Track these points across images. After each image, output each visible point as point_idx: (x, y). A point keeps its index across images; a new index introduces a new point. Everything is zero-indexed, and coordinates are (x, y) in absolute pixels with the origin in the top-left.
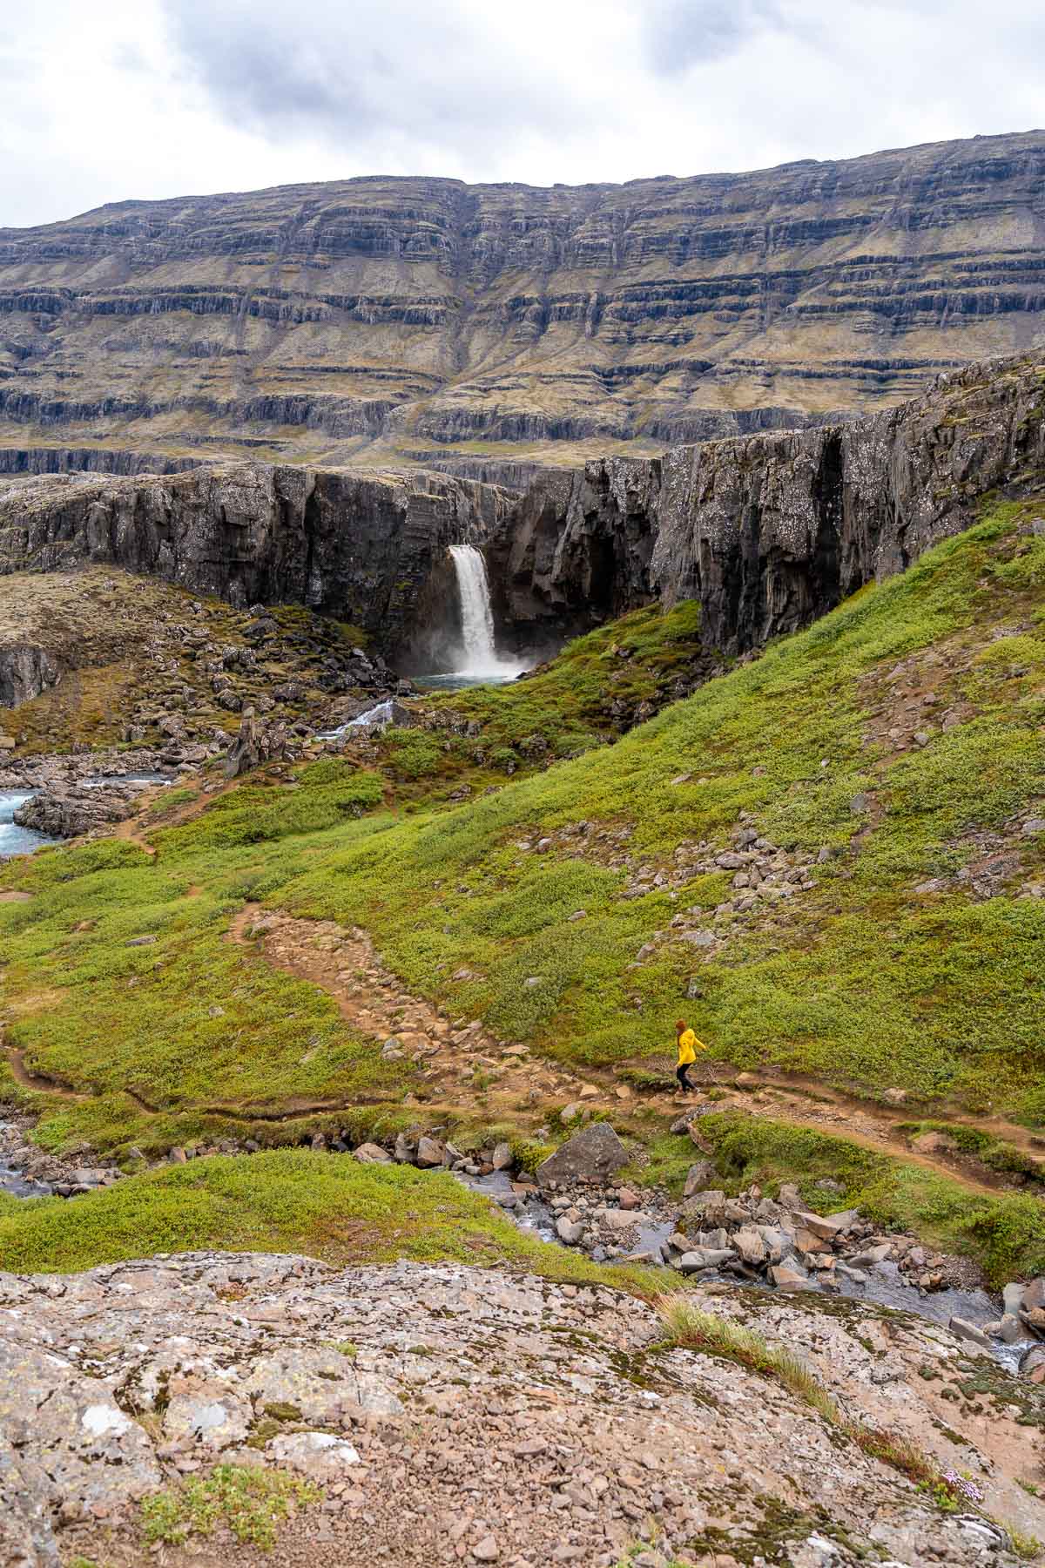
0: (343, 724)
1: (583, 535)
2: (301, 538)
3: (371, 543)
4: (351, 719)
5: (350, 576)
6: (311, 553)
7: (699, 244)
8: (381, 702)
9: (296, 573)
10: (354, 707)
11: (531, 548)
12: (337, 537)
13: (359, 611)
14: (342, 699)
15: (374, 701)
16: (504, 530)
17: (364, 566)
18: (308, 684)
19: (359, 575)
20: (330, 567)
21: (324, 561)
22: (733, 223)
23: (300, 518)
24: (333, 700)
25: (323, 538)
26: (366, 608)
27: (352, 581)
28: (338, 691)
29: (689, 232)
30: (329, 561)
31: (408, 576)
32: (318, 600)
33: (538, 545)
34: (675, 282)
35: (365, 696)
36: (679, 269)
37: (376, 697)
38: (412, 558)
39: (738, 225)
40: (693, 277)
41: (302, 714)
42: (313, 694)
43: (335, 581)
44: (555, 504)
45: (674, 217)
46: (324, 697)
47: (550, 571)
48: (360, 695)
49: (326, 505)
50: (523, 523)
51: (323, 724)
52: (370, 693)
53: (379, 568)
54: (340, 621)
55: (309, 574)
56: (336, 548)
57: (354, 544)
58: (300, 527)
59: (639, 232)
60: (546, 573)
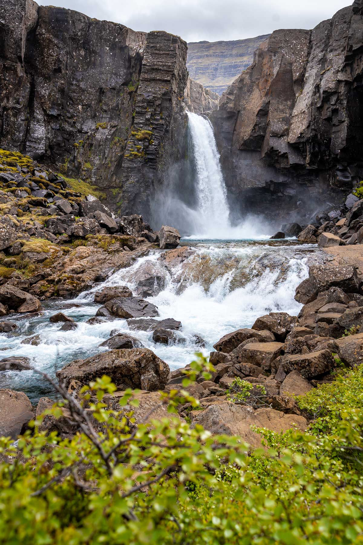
0: (88, 287)
1: (339, 82)
2: (20, 74)
3: (101, 91)
4: (99, 279)
5: (78, 126)
6: (33, 94)
7: (223, 70)
8: (143, 255)
9: (15, 115)
10: (102, 262)
11: (263, 113)
12: (63, 78)
13: (88, 165)
14: (82, 249)
15: (133, 254)
16: (232, 97)
17: (94, 117)
18: (28, 230)
19: (89, 126)
20: (55, 113)
21: (48, 104)
22: (238, 61)
23: (19, 47)
24: (66, 252)
25: (47, 78)
26: (97, 162)
27: (80, 131)
28: (73, 238)
29: (217, 65)
30: (54, 104)
31: (147, 123)
32: (41, 148)
33: (271, 109)
34: (212, 87)
35: (117, 245)
36: (214, 81)
37: (132, 249)
38: (150, 103)
39: (241, 62)
40: (221, 84)
41: (17, 272)
42: (36, 243)
43: (62, 130)
44: (291, 64)
45: (210, 58)
46: (52, 247)
47: (286, 133)
48: (110, 244)
49: (50, 41)
50: (250, 91)
51: (51, 289)
52: (124, 243)
53: (111, 118)
54: (68, 176)
55: (30, 118)
56: (62, 91)
57: (83, 91)
58: (19, 58)
59: (193, 65)
60: (282, 136)
